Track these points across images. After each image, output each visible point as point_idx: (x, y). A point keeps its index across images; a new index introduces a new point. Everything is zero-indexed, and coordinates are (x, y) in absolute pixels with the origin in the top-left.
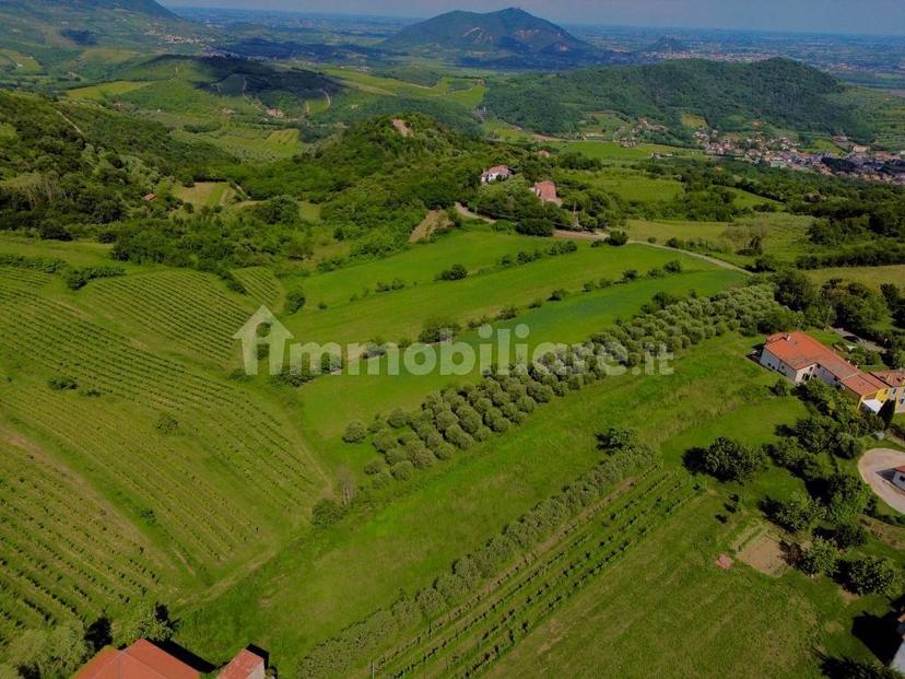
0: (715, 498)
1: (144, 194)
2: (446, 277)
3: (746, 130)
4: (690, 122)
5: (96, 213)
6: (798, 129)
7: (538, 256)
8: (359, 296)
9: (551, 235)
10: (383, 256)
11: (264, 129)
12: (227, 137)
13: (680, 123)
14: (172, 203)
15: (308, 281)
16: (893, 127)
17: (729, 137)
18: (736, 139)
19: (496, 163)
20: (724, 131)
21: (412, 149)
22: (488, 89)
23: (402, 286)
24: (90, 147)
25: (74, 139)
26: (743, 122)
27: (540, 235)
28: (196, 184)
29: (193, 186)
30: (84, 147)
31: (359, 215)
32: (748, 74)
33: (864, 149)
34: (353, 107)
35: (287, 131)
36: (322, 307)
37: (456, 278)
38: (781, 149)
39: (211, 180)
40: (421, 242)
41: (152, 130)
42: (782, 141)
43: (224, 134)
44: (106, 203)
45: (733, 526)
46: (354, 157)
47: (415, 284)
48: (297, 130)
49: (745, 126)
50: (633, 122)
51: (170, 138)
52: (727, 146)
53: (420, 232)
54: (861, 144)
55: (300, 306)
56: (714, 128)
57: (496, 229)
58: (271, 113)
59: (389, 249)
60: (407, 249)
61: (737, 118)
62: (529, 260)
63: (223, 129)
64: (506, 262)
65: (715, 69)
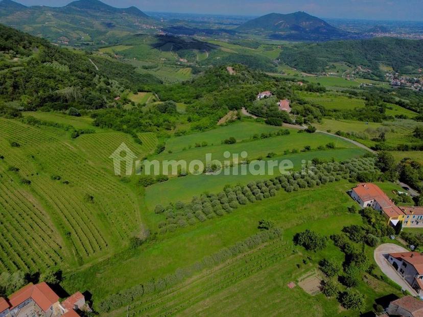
0: (300, 256)
1: (116, 97)
2: (227, 142)
3: (414, 73)
4: (384, 68)
5: (93, 105)
7: (270, 135)
8: (187, 148)
9: (281, 125)
10: (203, 131)
11: (177, 68)
12: (160, 71)
13: (378, 69)
14: (126, 101)
15: (169, 140)
17: (404, 77)
18: (408, 78)
19: (265, 90)
20: (401, 74)
21: (233, 80)
22: (283, 50)
23: (206, 145)
24: (97, 76)
25: (92, 73)
26: (413, 69)
27: (276, 125)
28: (138, 93)
29: (137, 94)
30: (95, 76)
31: (200, 111)
32: (418, 45)
34: (218, 58)
35: (187, 68)
36: (170, 152)
37: (231, 143)
39: (146, 91)
40: (222, 125)
41: (128, 68)
43: (159, 70)
44: (97, 101)
45: (302, 271)
46: (207, 83)
47: (212, 145)
48: (191, 69)
49: (414, 72)
50: (354, 68)
51: (134, 72)
52: (403, 81)
53: (222, 121)
55: (162, 151)
56: (397, 72)
57: (257, 121)
58: (182, 60)
59: (207, 128)
60: (215, 128)
61: (410, 67)
62: (266, 137)
63: (159, 68)
64: (255, 137)
65: (399, 42)
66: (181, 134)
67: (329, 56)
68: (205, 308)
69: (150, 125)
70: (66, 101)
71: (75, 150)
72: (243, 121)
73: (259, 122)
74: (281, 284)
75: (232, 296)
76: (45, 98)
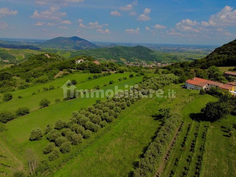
3: (135, 61)
4: (122, 60)
6: (146, 60)
7: (100, 76)
8: (37, 92)
10: (45, 83)
13: (120, 60)
16: (164, 59)
17: (131, 62)
18: (133, 63)
19: (79, 59)
20: (130, 61)
21: (52, 61)
22: (71, 54)
23: (54, 88)
26: (134, 59)
27: (98, 73)
32: (133, 49)
33: (160, 64)
36: (20, 97)
38: (143, 64)
40: (58, 77)
42: (143, 63)
46: (32, 64)
47: (58, 87)
49: (134, 60)
50: (109, 60)
52: (132, 64)
53: (58, 75)
54: (159, 63)
55: (10, 99)
56: (128, 61)
57: (84, 72)
59: (47, 81)
60: (54, 80)
61: (132, 58)
62: (97, 78)
65: (125, 48)
66: (25, 87)
67: (97, 55)
72: (74, 73)
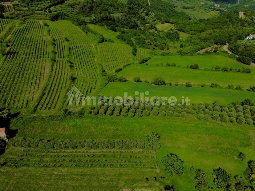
0: (156, 173)
1: (147, 24)
2: (191, 67)
5: (128, 26)
7: (231, 70)
9: (249, 64)
10: (183, 55)
11: (208, 10)
12: (194, 11)
14: (152, 27)
15: (155, 57)
24: (143, 9)
25: (140, 6)
27: (244, 63)
28: (165, 23)
29: (164, 24)
30: (141, 8)
34: (246, 6)
36: (147, 65)
37: (194, 69)
39: (170, 23)
40: (199, 54)
41: (170, 6)
43: (194, 10)
44: (131, 24)
45: (146, 185)
47: (179, 66)
48: (219, 12)
51: (174, 9)
53: (202, 51)
57: (230, 57)
58: (216, 5)
59: (187, 54)
60: (192, 55)
62: (227, 71)
63: (195, 8)
64: (217, 69)
68: (59, 173)
69: (151, 44)
70: (114, 21)
71: (94, 49)
72: (217, 54)
73: (231, 57)
74: (120, 186)
75: (81, 175)
76: (104, 18)
